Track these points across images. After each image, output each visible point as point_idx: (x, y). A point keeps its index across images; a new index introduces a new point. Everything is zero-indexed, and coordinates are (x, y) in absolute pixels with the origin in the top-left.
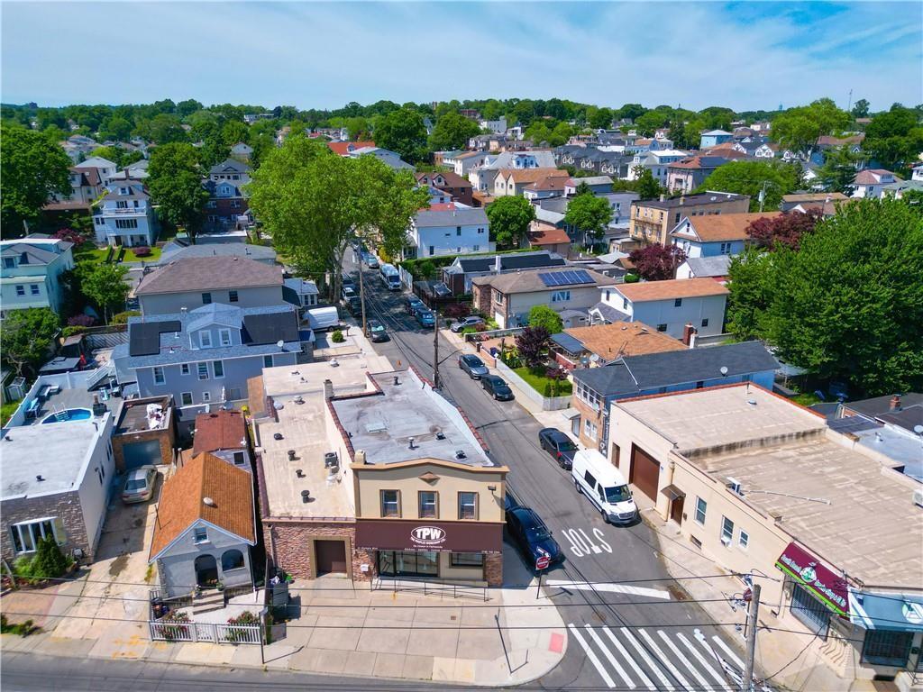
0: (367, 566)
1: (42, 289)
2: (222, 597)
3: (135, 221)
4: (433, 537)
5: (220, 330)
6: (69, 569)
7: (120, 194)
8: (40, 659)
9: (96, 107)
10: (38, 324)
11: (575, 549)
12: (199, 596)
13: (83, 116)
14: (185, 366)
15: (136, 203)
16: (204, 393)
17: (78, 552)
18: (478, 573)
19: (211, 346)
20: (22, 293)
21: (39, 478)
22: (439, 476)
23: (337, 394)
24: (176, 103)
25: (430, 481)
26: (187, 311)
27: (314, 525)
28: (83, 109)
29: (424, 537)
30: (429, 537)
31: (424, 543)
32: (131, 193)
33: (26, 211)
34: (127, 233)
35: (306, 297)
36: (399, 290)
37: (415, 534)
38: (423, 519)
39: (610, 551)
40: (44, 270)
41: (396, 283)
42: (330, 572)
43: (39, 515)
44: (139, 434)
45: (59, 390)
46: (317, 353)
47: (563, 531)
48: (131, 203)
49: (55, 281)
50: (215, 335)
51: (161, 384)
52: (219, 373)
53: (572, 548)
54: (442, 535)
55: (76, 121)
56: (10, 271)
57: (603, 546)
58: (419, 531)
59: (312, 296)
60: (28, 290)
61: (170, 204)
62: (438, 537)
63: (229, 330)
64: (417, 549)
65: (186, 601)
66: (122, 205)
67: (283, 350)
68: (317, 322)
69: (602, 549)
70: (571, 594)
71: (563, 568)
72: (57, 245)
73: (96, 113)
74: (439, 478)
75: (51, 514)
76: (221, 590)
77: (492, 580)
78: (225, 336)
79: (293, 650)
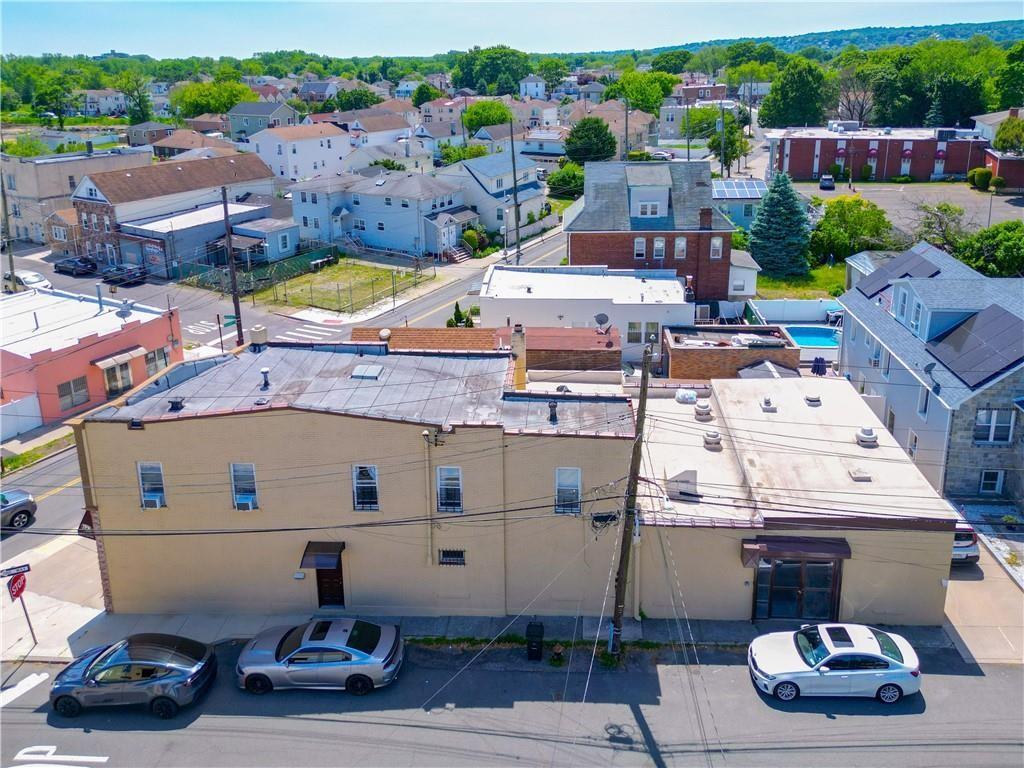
19: (903, 321)
21: (529, 289)
50: (910, 303)
63: (921, 304)
78: (917, 314)
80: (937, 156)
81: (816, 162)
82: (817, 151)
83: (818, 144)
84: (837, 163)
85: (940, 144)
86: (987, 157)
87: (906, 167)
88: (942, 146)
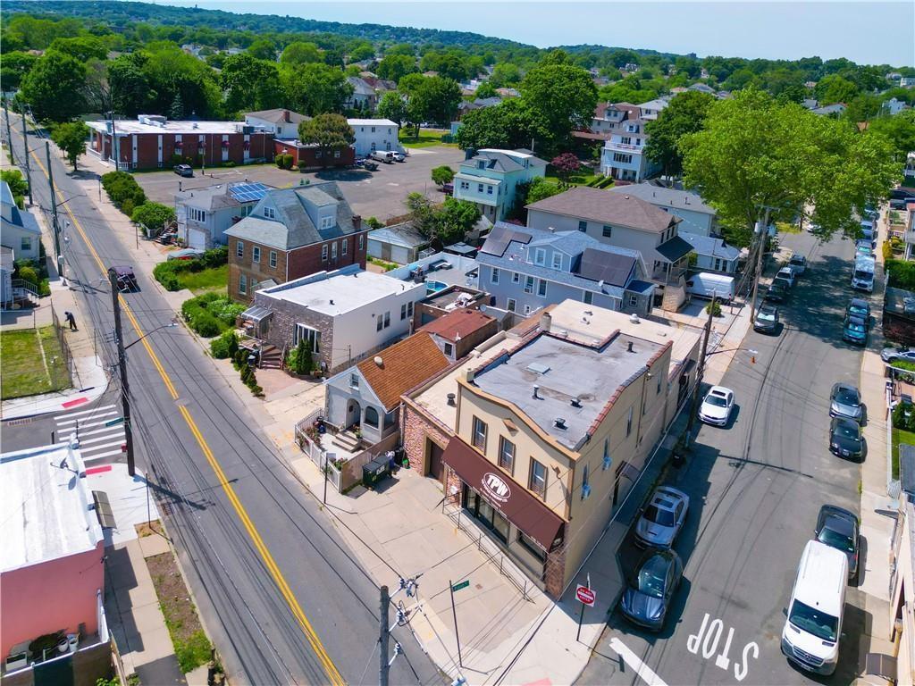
0: (457, 490)
1: (495, 191)
2: (355, 443)
3: (631, 156)
4: (498, 492)
5: (554, 253)
6: (312, 373)
7: (628, 130)
8: (246, 413)
9: (733, 59)
10: (461, 213)
11: (694, 641)
12: (343, 433)
13: (716, 67)
14: (517, 275)
15: (638, 140)
16: (526, 306)
17: (324, 364)
18: (538, 566)
19: (543, 265)
20: (481, 190)
21: (331, 302)
22: (518, 429)
23: (553, 331)
24: (824, 61)
25: (511, 429)
26: (553, 231)
27: (429, 422)
28: (719, 61)
29: (492, 487)
30: (495, 489)
31: (489, 492)
32: (638, 131)
33: (545, 133)
34: (621, 166)
35: (718, 260)
36: (866, 292)
37: (487, 478)
38: (500, 468)
39: (739, 677)
40: (502, 177)
41: (862, 282)
42: (437, 479)
43: (311, 324)
44: (433, 309)
45: (450, 267)
46: (656, 312)
47: (707, 616)
48: (634, 140)
49: (511, 188)
50: (549, 256)
51: (494, 283)
52: (542, 292)
53: (691, 637)
54: (507, 494)
55: (709, 69)
56: (481, 171)
57: (737, 666)
58: (491, 477)
59: (725, 262)
60: (485, 189)
61: (657, 145)
62: (503, 494)
63: (562, 254)
64: (481, 493)
65: (335, 430)
66: (627, 141)
67: (603, 291)
68: (703, 287)
69: (731, 666)
70: (622, 669)
71: (652, 643)
72: (527, 161)
73: (730, 65)
74: (517, 431)
75: (317, 327)
76: (358, 437)
77: (550, 586)
78: (557, 260)
79: (350, 510)
80: (245, 145)
81: (160, 152)
82: (160, 144)
83: (160, 139)
84: (176, 153)
85: (245, 136)
86: (277, 145)
87: (225, 155)
88: (247, 138)
